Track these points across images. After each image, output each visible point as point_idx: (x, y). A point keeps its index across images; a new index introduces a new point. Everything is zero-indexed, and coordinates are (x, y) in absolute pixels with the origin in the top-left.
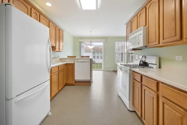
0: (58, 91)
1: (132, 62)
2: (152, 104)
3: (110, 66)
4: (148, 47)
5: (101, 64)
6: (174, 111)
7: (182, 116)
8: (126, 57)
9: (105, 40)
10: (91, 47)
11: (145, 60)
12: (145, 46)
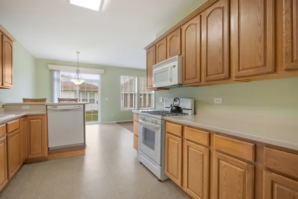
0: (6, 181)
1: (150, 107)
2: (201, 164)
3: (112, 115)
4: (183, 86)
5: (96, 112)
6: (234, 167)
7: (243, 171)
8: (136, 100)
9: (103, 70)
10: (77, 82)
11: (179, 104)
12: (180, 84)
